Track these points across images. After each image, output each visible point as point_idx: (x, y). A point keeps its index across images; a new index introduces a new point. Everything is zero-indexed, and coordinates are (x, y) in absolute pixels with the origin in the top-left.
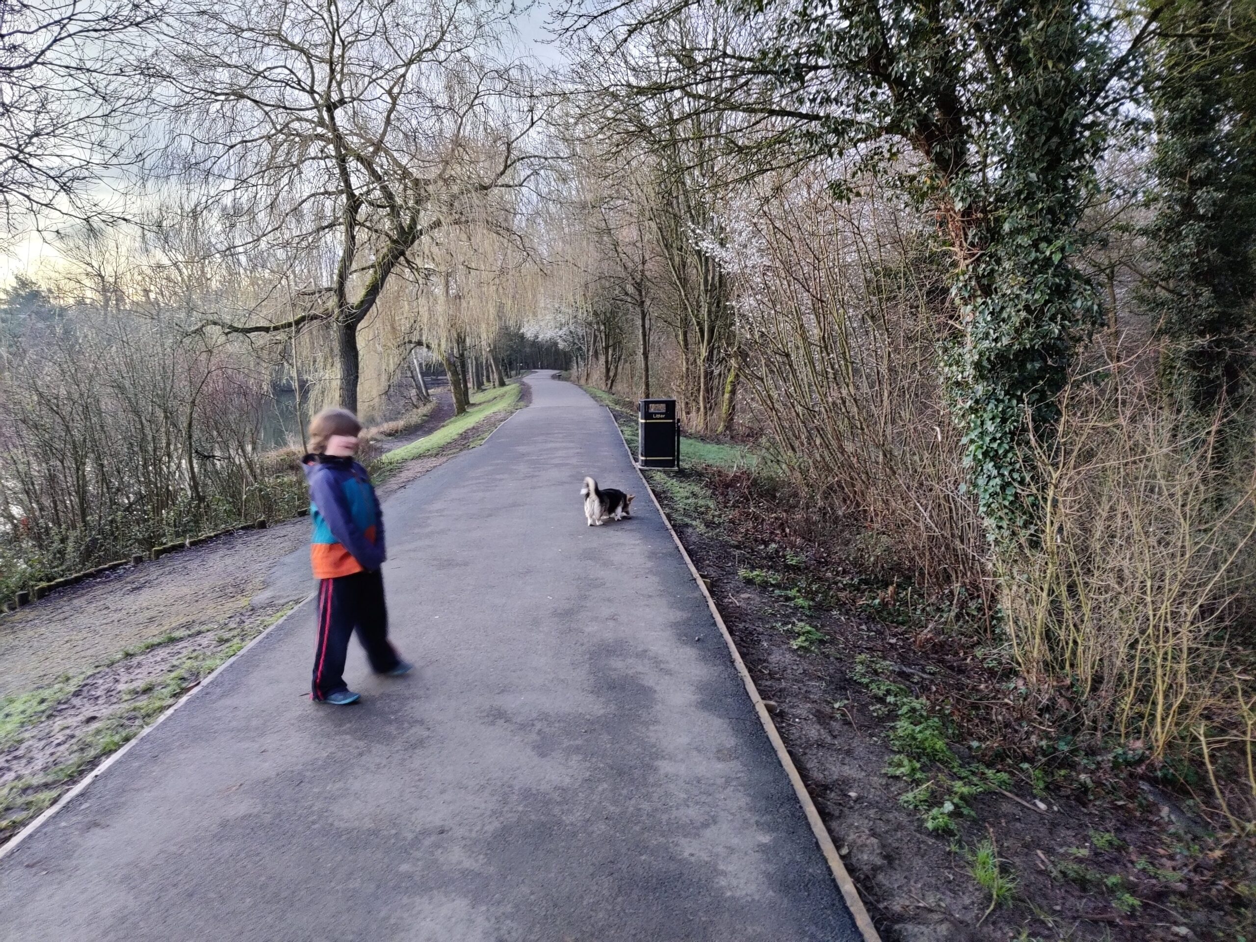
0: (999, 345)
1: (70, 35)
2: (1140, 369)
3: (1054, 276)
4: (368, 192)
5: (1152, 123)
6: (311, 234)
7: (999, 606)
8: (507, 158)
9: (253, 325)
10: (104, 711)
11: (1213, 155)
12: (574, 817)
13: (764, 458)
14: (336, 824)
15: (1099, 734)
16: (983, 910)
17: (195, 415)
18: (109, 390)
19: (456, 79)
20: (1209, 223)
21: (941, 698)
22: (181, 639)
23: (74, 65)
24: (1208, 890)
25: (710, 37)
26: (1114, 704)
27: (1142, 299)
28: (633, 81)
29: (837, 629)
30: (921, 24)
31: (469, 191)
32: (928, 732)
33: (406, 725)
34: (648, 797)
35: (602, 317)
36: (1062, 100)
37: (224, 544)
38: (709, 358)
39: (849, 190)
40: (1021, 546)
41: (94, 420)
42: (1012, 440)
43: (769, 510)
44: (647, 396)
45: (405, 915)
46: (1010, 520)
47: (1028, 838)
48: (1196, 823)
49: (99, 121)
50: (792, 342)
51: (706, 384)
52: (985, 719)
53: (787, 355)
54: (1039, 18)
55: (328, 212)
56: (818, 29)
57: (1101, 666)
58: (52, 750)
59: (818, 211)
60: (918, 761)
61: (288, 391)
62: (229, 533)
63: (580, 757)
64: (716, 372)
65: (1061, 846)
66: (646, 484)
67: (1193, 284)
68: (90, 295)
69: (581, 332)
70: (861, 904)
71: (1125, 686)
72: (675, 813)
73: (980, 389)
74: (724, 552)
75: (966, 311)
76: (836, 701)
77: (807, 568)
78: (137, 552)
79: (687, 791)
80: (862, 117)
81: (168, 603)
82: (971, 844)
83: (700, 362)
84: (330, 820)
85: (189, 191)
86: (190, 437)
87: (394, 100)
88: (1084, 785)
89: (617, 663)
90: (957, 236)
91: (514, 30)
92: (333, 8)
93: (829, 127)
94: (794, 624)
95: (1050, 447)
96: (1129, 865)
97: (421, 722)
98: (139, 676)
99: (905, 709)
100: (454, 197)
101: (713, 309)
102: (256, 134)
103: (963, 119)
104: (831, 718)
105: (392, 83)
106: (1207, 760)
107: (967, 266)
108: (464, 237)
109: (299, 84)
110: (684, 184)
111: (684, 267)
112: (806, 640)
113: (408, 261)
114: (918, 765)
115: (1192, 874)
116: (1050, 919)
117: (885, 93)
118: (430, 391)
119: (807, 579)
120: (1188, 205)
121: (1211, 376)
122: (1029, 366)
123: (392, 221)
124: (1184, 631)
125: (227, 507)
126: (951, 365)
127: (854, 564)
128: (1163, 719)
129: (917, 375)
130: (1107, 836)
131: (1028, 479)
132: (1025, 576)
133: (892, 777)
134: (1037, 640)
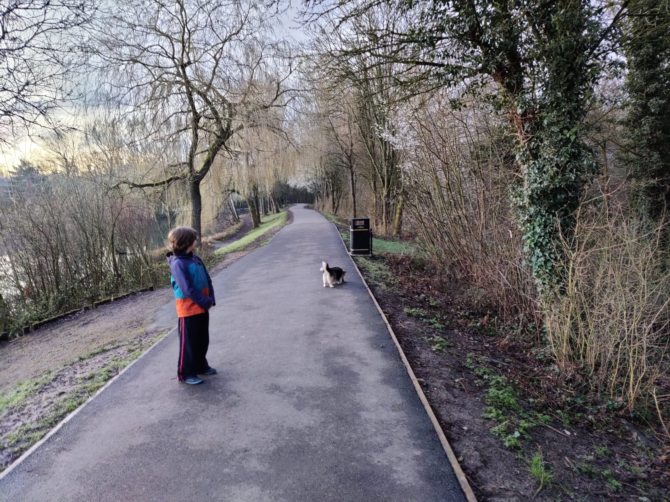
0: (542, 186)
1: (43, 31)
2: (620, 197)
3: (572, 148)
4: (204, 111)
5: (624, 64)
6: (174, 134)
7: (544, 326)
8: (278, 91)
9: (145, 183)
10: (68, 389)
11: (659, 80)
12: (316, 443)
13: (417, 248)
14: (190, 447)
15: (599, 394)
16: (536, 489)
17: (115, 232)
18: (70, 219)
19: (250, 49)
20: (657, 117)
21: (513, 376)
22: (109, 350)
23: (46, 47)
24: (659, 477)
25: (385, 23)
26: (607, 378)
27: (621, 159)
28: (344, 48)
29: (457, 340)
30: (497, 13)
31: (257, 109)
32: (506, 394)
33: (227, 394)
34: (355, 431)
35: (330, 175)
36: (575, 53)
37: (132, 299)
38: (388, 196)
39: (460, 104)
40: (555, 294)
41: (62, 235)
42: (550, 237)
43: (420, 276)
44: (355, 217)
45: (226, 496)
46: (550, 279)
47: (560, 451)
48: (652, 441)
49: (61, 77)
50: (432, 186)
51: (386, 209)
52: (537, 386)
53: (429, 193)
54: (561, 8)
55: (184, 122)
56: (441, 18)
57: (600, 357)
58: (41, 410)
59: (444, 115)
60: (501, 410)
61: (165, 217)
62: (134, 294)
63: (320, 410)
64: (392, 203)
65: (578, 454)
66: (354, 264)
67: (649, 150)
68: (60, 169)
69: (319, 183)
70: (469, 487)
71: (613, 368)
72: (370, 440)
73: (532, 210)
74: (396, 299)
75: (524, 168)
76: (456, 378)
77: (441, 307)
78: (86, 304)
79: (376, 428)
80: (466, 65)
81: (102, 331)
82: (529, 454)
83: (383, 198)
84: (187, 446)
85: (109, 112)
86: (113, 243)
87: (217, 61)
88: (590, 421)
89: (339, 360)
90: (519, 127)
91: (280, 22)
92: (183, 13)
93: (448, 70)
94: (434, 337)
95: (570, 240)
96: (616, 464)
97: (235, 393)
98: (87, 370)
99: (493, 382)
100: (250, 112)
101: (390, 169)
102: (144, 81)
103: (521, 64)
104: (454, 387)
105: (215, 52)
106: (657, 407)
107: (524, 143)
108: (255, 134)
109: (167, 54)
110: (372, 102)
111: (373, 147)
112: (440, 346)
113: (226, 148)
114: (500, 412)
115: (650, 469)
116: (572, 494)
117: (479, 51)
118: (240, 216)
119: (441, 313)
120: (645, 107)
121: (659, 200)
122: (559, 197)
123: (217, 126)
124: (644, 339)
125: (133, 280)
126: (516, 197)
127: (467, 304)
128: (633, 385)
129: (499, 203)
130: (604, 449)
131: (559, 258)
132: (558, 310)
133: (486, 419)
134: (565, 344)
